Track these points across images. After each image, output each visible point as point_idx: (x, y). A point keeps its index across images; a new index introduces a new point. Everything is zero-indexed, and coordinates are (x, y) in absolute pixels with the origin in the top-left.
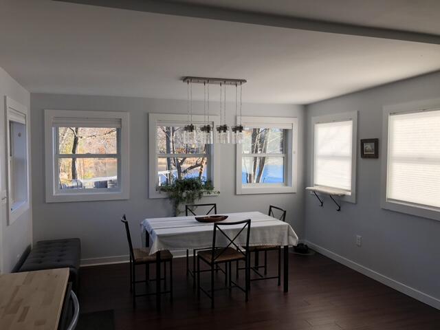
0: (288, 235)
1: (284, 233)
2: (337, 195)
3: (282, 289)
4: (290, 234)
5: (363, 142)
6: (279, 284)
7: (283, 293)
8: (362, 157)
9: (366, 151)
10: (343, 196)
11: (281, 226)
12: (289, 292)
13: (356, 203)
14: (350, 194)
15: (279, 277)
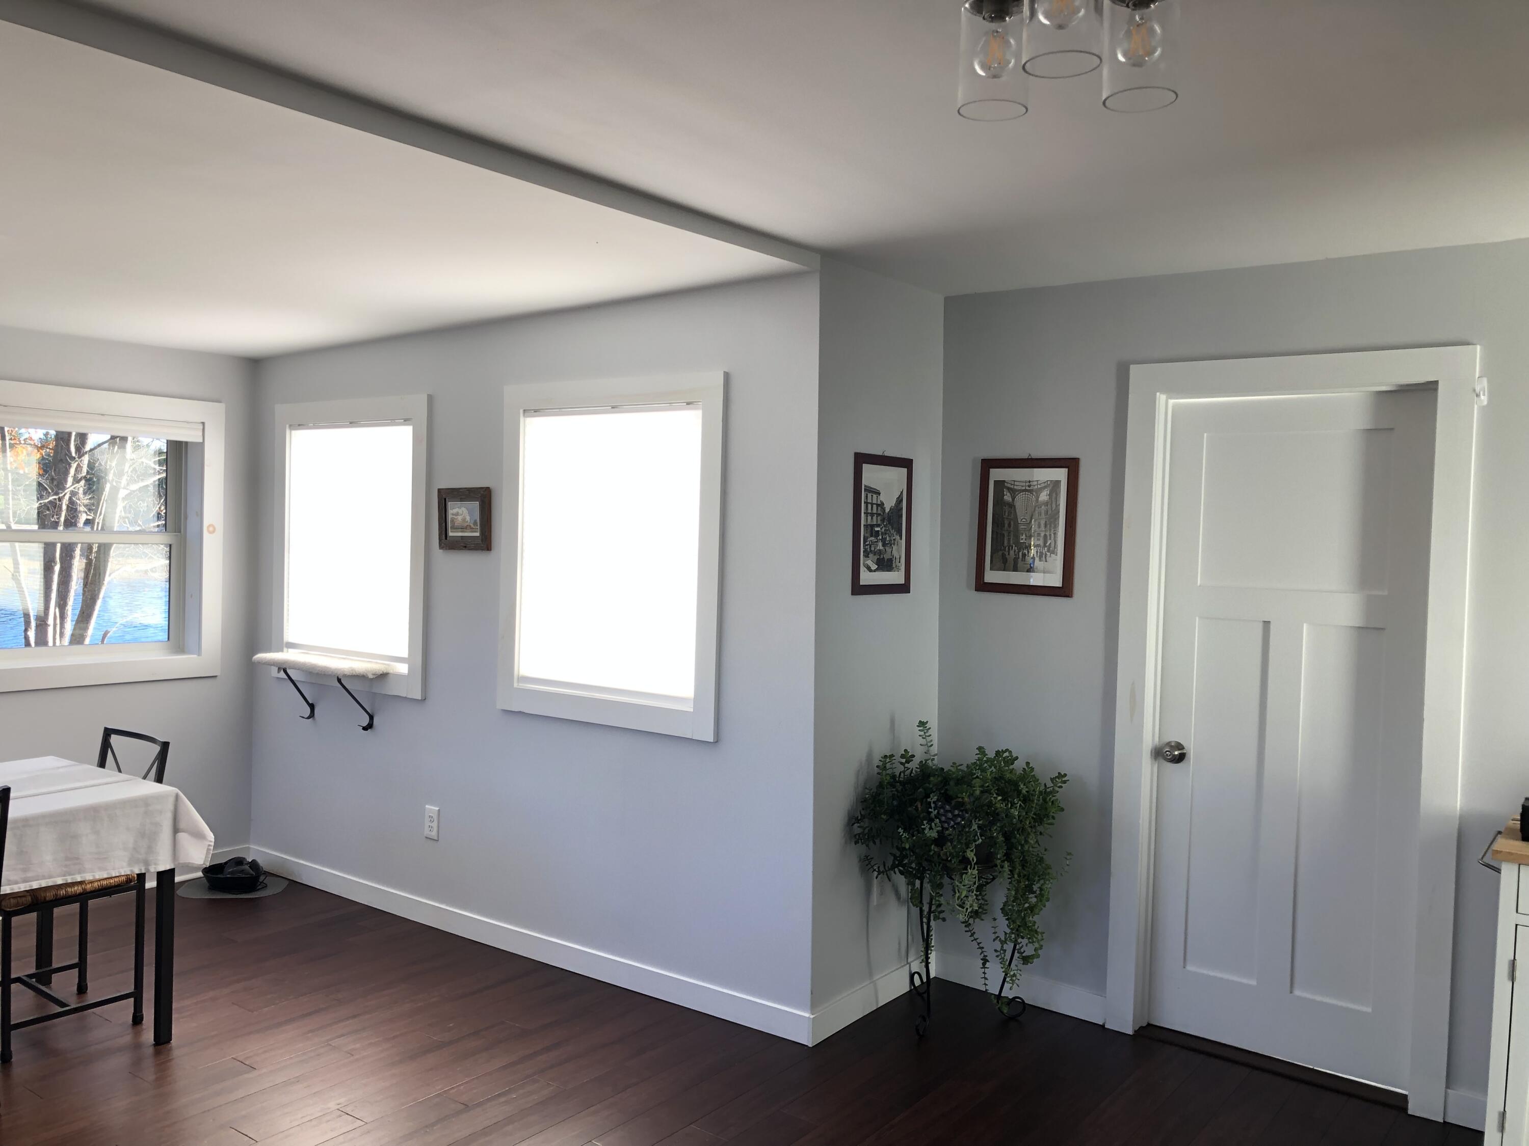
0: (176, 830)
1: (157, 825)
2: (360, 677)
3: (148, 1035)
4: (182, 825)
5: (445, 497)
6: (137, 1020)
7: (150, 1051)
8: (441, 547)
9: (454, 528)
10: (383, 676)
11: (145, 802)
12: (174, 1042)
13: (424, 699)
14: (403, 669)
15: (137, 995)
